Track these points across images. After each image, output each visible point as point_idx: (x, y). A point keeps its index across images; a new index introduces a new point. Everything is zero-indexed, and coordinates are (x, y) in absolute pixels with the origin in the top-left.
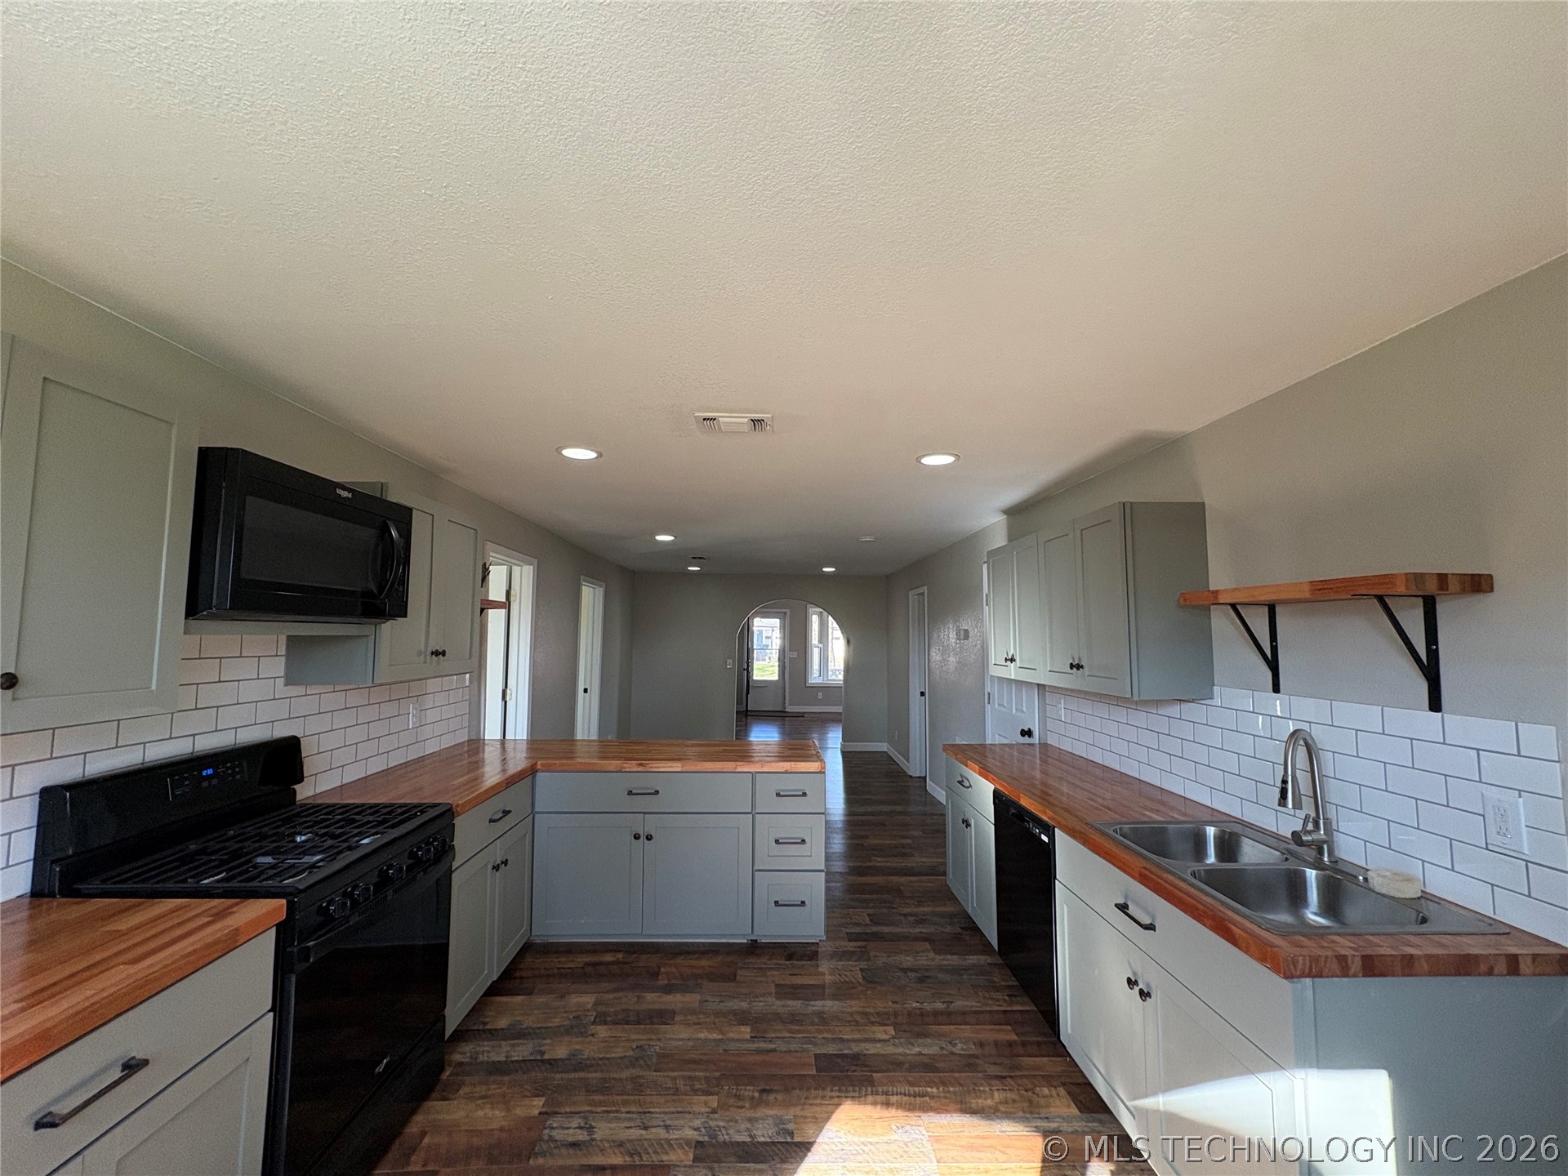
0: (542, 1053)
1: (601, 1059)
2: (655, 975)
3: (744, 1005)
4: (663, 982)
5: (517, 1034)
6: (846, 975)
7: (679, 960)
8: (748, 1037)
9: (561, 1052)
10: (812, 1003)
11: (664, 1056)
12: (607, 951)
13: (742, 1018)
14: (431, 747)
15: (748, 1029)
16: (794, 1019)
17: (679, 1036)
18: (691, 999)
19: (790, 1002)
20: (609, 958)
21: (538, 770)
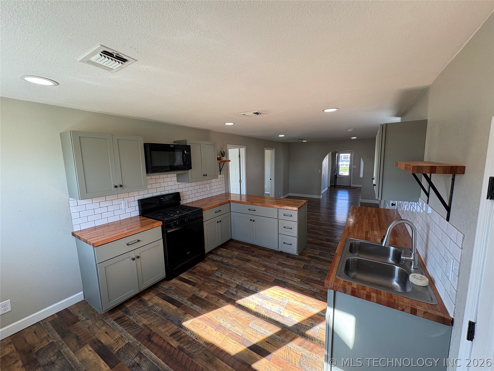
0: (222, 260)
1: (231, 265)
2: (253, 252)
3: (268, 264)
4: (254, 254)
5: (221, 256)
6: (299, 265)
7: (261, 251)
8: (263, 270)
9: (226, 261)
10: (284, 268)
11: (243, 268)
12: (247, 245)
13: (265, 266)
14: (214, 194)
15: (264, 269)
16: (277, 270)
17: (249, 265)
18: (257, 259)
19: (279, 267)
20: (246, 246)
21: (231, 202)
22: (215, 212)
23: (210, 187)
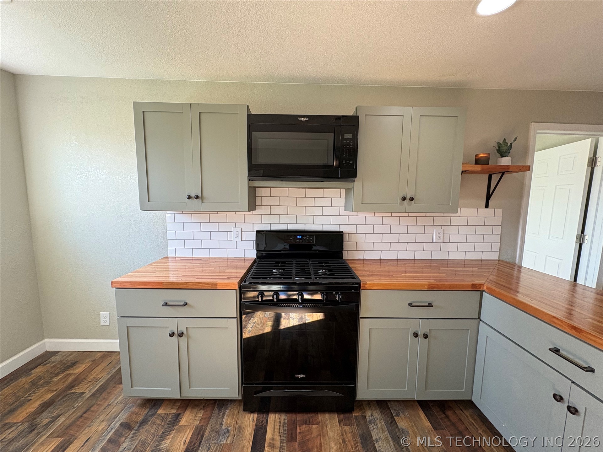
21: (484, 291)
22: (410, 305)
23: (441, 236)
